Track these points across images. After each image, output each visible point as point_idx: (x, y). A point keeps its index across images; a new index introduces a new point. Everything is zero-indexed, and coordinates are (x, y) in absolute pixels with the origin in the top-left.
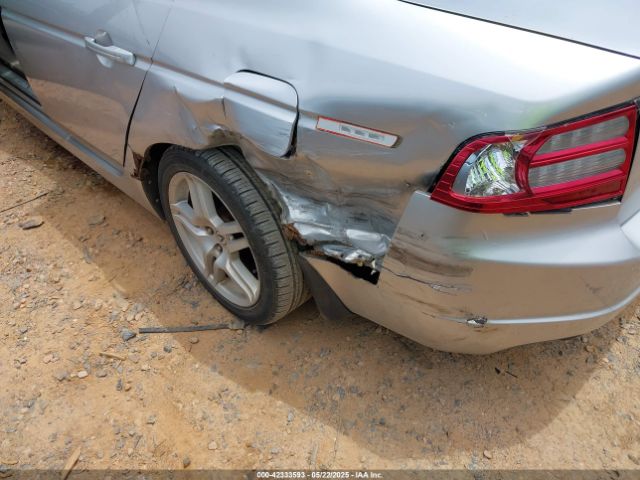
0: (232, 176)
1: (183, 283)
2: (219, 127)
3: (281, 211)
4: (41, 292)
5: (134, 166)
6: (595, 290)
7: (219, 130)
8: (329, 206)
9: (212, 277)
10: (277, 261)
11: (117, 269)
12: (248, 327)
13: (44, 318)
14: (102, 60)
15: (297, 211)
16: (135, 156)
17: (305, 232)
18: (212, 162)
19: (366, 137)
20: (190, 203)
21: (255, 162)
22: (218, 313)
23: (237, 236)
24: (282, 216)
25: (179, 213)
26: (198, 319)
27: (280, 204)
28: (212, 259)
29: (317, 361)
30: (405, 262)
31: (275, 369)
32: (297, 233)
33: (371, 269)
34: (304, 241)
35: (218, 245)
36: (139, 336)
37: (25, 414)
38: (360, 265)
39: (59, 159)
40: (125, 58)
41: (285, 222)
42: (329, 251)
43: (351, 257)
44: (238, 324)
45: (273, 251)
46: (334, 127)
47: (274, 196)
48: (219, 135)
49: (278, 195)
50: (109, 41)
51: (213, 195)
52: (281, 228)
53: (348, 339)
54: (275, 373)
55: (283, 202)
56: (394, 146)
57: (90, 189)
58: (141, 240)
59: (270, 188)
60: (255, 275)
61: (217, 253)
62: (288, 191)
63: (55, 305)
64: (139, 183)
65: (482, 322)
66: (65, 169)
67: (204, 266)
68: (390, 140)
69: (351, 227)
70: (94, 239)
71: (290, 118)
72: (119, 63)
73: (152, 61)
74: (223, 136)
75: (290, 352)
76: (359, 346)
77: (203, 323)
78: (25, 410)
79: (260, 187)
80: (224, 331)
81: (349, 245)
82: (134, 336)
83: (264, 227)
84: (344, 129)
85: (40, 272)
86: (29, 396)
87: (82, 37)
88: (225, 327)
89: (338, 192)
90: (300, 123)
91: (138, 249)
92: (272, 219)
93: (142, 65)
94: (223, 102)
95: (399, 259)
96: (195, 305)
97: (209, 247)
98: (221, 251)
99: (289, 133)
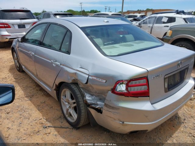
0: (75, 89)
1: (60, 117)
2: (74, 78)
3: (84, 97)
4: (27, 116)
5: (55, 87)
6: (146, 117)
7: (74, 79)
8: (94, 96)
9: (67, 115)
10: (82, 108)
11: (45, 113)
12: (74, 129)
13: (26, 121)
14: (54, 65)
15: (88, 97)
16: (56, 85)
17: (88, 102)
18: (72, 86)
19: (100, 80)
20: (65, 97)
21: (80, 86)
22: (67, 125)
23: (74, 103)
24: (84, 98)
25: (63, 99)
26: (62, 126)
27: (84, 95)
28: (68, 110)
29: (89, 138)
30: (107, 107)
31: (78, 138)
32: (87, 102)
33: (101, 110)
34: (88, 103)
35: (70, 107)
36: (47, 127)
37: (17, 141)
38: (99, 109)
39: (37, 88)
40: (58, 64)
41: (84, 99)
42: (93, 106)
43: (97, 107)
44: (71, 127)
45: (81, 106)
46: (95, 78)
47: (83, 94)
48: (74, 80)
49: (84, 94)
50: (56, 61)
51: (71, 93)
52: (83, 101)
53: (98, 134)
54: (78, 139)
55: (85, 95)
56: (106, 82)
57: (42, 95)
58: (52, 107)
59: (83, 92)
60: (77, 113)
61: (69, 108)
62: (86, 93)
63: (29, 119)
64: (55, 91)
65: (123, 122)
66: (38, 90)
67: (66, 113)
68: (105, 81)
69: (99, 101)
70: (41, 106)
71: (87, 76)
72: (57, 65)
73: (63, 65)
74: (75, 80)
75: (82, 135)
76: (100, 136)
77: (63, 127)
78: (17, 140)
79: (80, 92)
80: (68, 129)
81: (97, 105)
82: (46, 127)
83: (80, 100)
84: (97, 79)
85: (27, 111)
86: (19, 137)
87: (50, 60)
88: (68, 128)
89: (96, 92)
90: (89, 77)
91: (51, 109)
92: (82, 99)
93: (61, 66)
94: (76, 73)
95: (106, 106)
96: (62, 122)
97: (68, 107)
98: (70, 108)
99: (87, 79)
